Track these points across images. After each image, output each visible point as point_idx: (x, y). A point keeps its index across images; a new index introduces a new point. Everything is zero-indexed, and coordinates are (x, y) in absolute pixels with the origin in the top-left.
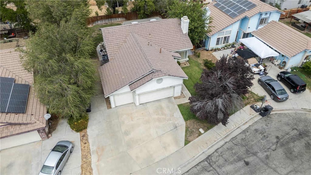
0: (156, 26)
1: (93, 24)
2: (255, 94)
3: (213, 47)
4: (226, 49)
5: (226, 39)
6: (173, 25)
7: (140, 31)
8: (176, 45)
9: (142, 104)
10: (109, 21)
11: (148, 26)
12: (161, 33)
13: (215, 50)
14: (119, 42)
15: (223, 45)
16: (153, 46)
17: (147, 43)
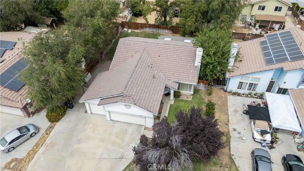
0: (171, 49)
1: (141, 29)
2: (235, 164)
3: (233, 89)
4: (249, 97)
5: (252, 86)
6: (189, 53)
7: (152, 51)
8: (179, 76)
9: (113, 120)
10: (156, 30)
11: (163, 47)
12: (171, 58)
13: (234, 94)
14: (127, 56)
15: (247, 92)
16: (154, 69)
17: (149, 65)
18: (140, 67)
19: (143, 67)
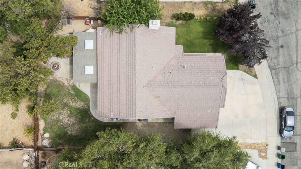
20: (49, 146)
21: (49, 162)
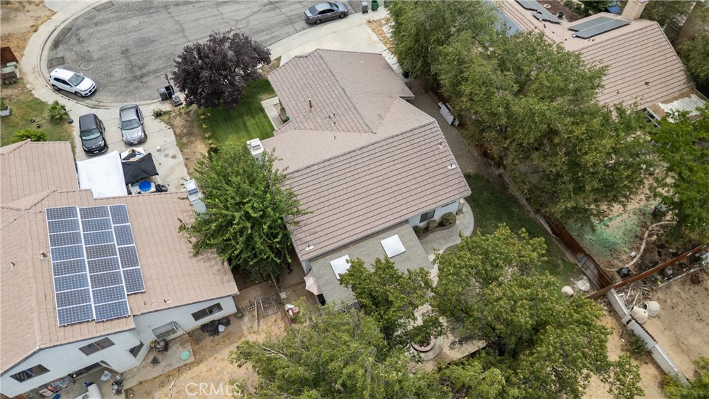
16: (326, 121)
17: (338, 118)
18: (340, 98)
19: (339, 104)
20: (585, 277)
21: (611, 266)
